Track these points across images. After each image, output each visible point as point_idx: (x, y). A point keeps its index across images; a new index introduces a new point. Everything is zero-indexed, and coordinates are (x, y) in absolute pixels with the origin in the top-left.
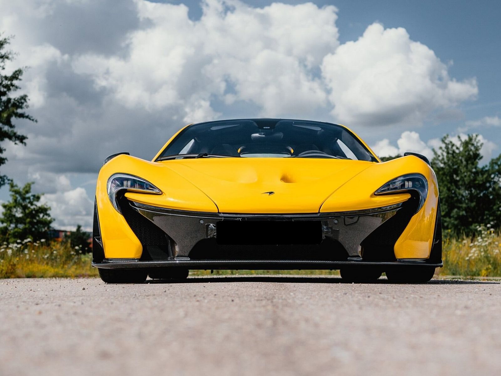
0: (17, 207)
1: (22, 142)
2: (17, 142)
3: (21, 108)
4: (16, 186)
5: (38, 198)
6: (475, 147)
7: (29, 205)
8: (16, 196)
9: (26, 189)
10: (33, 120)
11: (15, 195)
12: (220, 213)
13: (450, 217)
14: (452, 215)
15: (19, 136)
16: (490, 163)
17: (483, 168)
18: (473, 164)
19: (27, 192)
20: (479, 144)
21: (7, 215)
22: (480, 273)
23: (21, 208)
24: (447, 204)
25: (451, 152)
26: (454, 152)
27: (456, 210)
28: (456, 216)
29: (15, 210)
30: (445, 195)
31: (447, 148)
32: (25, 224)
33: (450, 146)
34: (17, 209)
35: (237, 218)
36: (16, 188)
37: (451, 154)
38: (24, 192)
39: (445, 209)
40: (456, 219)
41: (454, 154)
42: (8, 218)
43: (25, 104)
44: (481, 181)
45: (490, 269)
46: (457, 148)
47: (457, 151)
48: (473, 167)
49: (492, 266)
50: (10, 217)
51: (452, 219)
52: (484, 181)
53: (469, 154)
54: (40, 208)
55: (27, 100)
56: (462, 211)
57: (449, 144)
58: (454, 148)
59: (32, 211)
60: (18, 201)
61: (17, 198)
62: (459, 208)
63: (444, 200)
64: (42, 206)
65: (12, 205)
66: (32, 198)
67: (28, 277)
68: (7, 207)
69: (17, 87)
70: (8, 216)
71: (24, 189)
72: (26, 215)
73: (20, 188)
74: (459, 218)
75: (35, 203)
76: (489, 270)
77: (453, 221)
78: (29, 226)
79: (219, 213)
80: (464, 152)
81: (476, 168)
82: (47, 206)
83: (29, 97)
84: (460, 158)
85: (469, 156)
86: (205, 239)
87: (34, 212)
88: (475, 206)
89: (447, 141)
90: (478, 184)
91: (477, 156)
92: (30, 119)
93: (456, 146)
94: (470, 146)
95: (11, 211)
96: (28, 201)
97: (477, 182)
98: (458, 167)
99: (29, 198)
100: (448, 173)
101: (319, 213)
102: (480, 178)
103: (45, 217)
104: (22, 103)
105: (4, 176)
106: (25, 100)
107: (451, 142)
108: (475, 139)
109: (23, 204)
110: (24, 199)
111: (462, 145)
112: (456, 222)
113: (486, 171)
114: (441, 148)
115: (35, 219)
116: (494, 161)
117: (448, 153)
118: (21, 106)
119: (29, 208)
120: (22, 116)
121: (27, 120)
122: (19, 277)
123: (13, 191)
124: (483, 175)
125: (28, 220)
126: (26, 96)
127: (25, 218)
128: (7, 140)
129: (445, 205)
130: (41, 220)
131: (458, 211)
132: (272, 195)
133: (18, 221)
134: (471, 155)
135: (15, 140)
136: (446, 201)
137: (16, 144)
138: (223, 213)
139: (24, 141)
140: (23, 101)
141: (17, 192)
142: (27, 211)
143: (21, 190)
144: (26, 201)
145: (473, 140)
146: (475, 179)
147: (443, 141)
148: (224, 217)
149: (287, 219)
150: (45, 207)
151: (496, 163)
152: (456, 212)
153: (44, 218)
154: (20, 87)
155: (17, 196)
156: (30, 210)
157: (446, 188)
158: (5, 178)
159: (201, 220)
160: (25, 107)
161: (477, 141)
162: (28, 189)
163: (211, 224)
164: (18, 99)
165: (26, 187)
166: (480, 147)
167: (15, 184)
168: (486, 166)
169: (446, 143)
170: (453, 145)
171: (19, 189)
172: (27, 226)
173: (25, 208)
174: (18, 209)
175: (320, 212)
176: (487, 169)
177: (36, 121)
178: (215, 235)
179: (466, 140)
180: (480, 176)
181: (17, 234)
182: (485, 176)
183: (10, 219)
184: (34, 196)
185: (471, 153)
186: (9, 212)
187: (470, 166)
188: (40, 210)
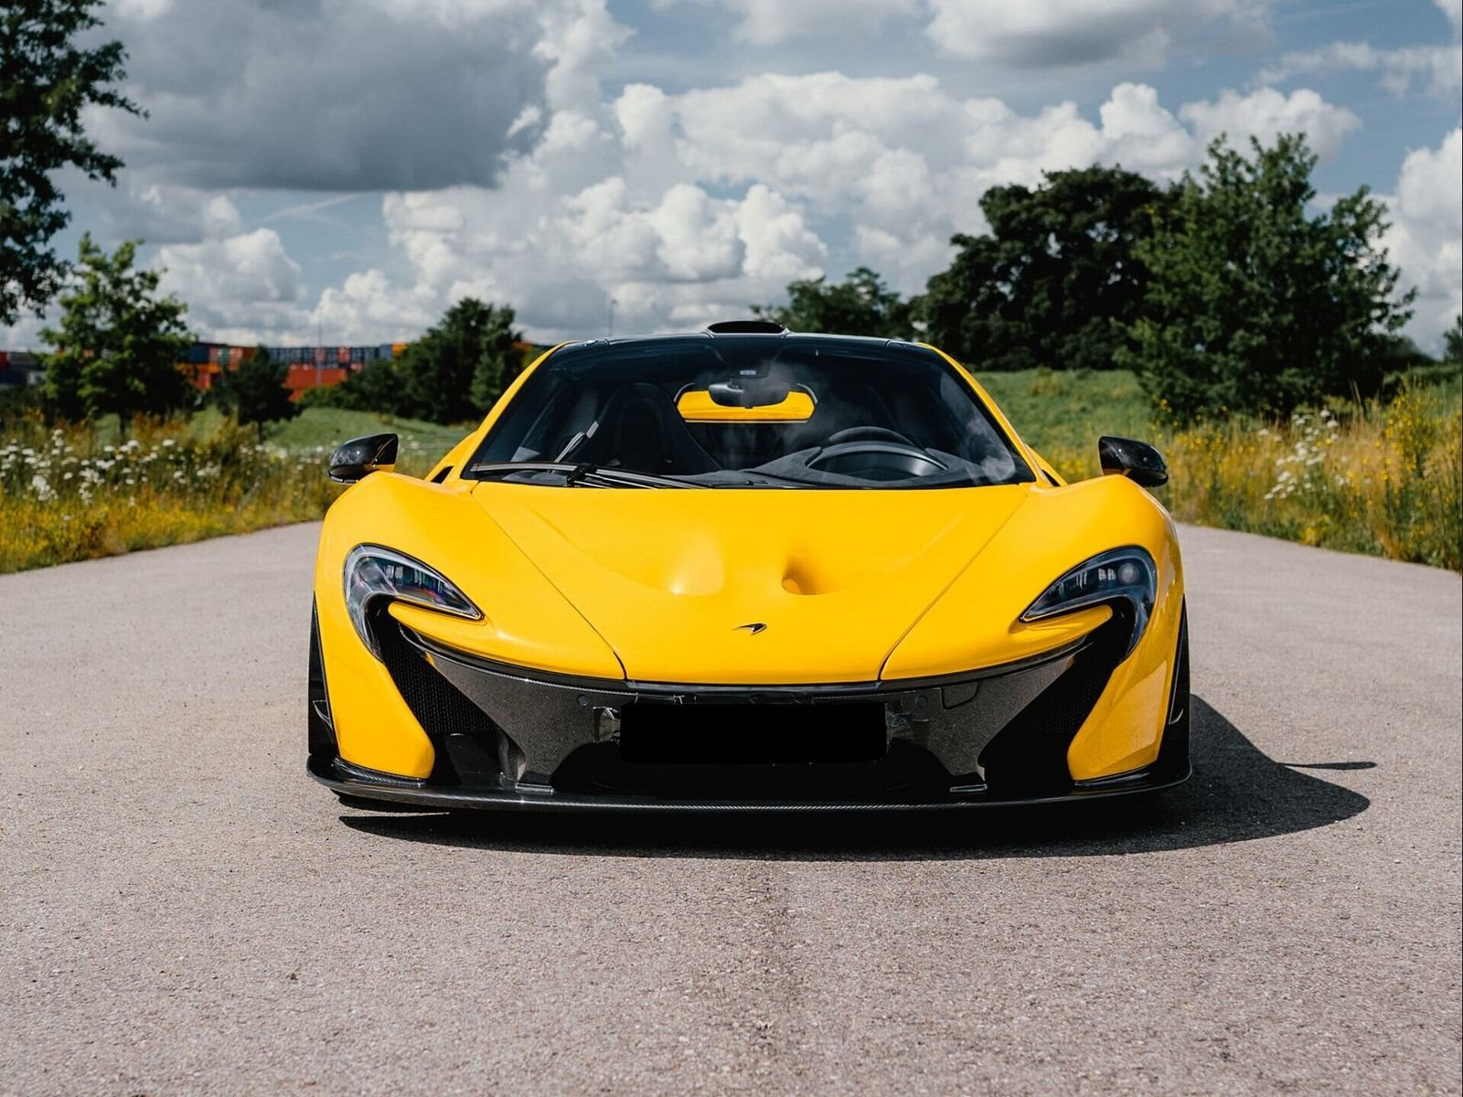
0: (98, 306)
1: (107, 175)
2: (97, 172)
3: (106, 78)
4: (97, 250)
5: (153, 281)
6: (1295, 166)
7: (130, 300)
8: (95, 277)
9: (120, 258)
10: (136, 112)
11: (94, 273)
12: (631, 681)
13: (1226, 353)
14: (1231, 346)
15: (103, 157)
16: (1334, 211)
17: (1317, 222)
18: (1289, 212)
19: (125, 265)
20: (1306, 159)
21: (74, 325)
22: (1300, 533)
23: (110, 307)
24: (1219, 317)
25: (1232, 179)
26: (1240, 180)
27: (1240, 333)
28: (1240, 349)
29: (93, 312)
30: (1214, 292)
31: (1223, 170)
32: (121, 349)
33: (1230, 165)
34: (99, 310)
35: (671, 693)
36: (95, 256)
37: (1231, 184)
38: (116, 266)
39: (1216, 330)
40: (1242, 356)
41: (1242, 187)
42: (76, 333)
43: (116, 68)
44: (1310, 257)
45: (1327, 525)
46: (1249, 169)
47: (1248, 178)
48: (1291, 219)
49: (1331, 518)
50: (80, 330)
51: (1231, 356)
52: (1318, 258)
53: (1279, 184)
54: (158, 307)
55: (122, 57)
56: (1258, 335)
57: (1226, 159)
58: (1241, 169)
59: (138, 314)
60: (101, 289)
61: (98, 280)
62: (1250, 328)
63: (1212, 305)
64: (163, 301)
65: (87, 300)
66: (137, 280)
67: (135, 549)
68: (74, 306)
69: (92, 22)
70: (76, 329)
71: (116, 258)
72: (124, 327)
73: (106, 255)
74: (1248, 353)
75: (146, 293)
76: (1324, 529)
77: (1233, 363)
78: (131, 355)
79: (626, 679)
80: (1265, 181)
81: (1298, 221)
82: (176, 301)
83: (126, 50)
84: (1256, 194)
85: (1279, 191)
86: (592, 743)
87: (143, 317)
88: (1291, 324)
89: (1222, 152)
90: (1302, 265)
91: (1300, 190)
92: (129, 108)
93: (1246, 162)
94: (1282, 163)
95: (83, 316)
96: (127, 288)
97: (1298, 261)
98: (1251, 220)
99: (130, 281)
100: (1224, 235)
101: (879, 680)
102: (1307, 250)
103: (174, 330)
104: (108, 65)
105: (66, 263)
106: (117, 58)
107: (1233, 153)
108: (1297, 146)
109: (115, 297)
110: (117, 283)
111: (1263, 160)
112: (1241, 365)
113: (1325, 229)
114: (1205, 169)
115: (147, 336)
116: (1344, 205)
117: (1225, 182)
118: (106, 73)
119: (131, 307)
120: (108, 99)
121: (123, 111)
122: (111, 555)
123: (88, 263)
124: (1314, 240)
125: (129, 338)
126: (118, 46)
127: (120, 333)
128: (68, 165)
129: (1214, 318)
130: (162, 338)
131: (1247, 335)
132: (761, 634)
133: (104, 340)
134: (1285, 189)
135: (92, 167)
136: (1219, 309)
137: (92, 176)
138: (637, 682)
139: (114, 172)
140: (111, 59)
141: (99, 266)
142: (125, 316)
143: (109, 260)
144: (122, 290)
145: (1292, 149)
146: (1294, 254)
147: (1213, 152)
148: (640, 691)
149: (798, 699)
150: (173, 304)
151: (1351, 211)
152: (1242, 338)
153: (168, 334)
154: (101, 20)
155: (100, 275)
156: (133, 311)
157: (1217, 276)
158: (68, 268)
159: (581, 696)
160: (116, 78)
161: (1301, 149)
162: (126, 257)
163: (608, 709)
164: (98, 53)
165: (122, 252)
166: (1308, 167)
167: (93, 246)
168: (1325, 218)
169: (1219, 157)
170: (1238, 162)
171: (104, 258)
172: (126, 354)
173: (119, 306)
174: (103, 309)
175: (882, 678)
176: (1326, 224)
177: (146, 115)
178: (617, 738)
179: (1271, 150)
180: (1306, 246)
181: (100, 374)
182: (1320, 246)
183: (82, 335)
184: (143, 275)
185: (1286, 183)
186: (77, 318)
187: (1281, 219)
188: (159, 314)
